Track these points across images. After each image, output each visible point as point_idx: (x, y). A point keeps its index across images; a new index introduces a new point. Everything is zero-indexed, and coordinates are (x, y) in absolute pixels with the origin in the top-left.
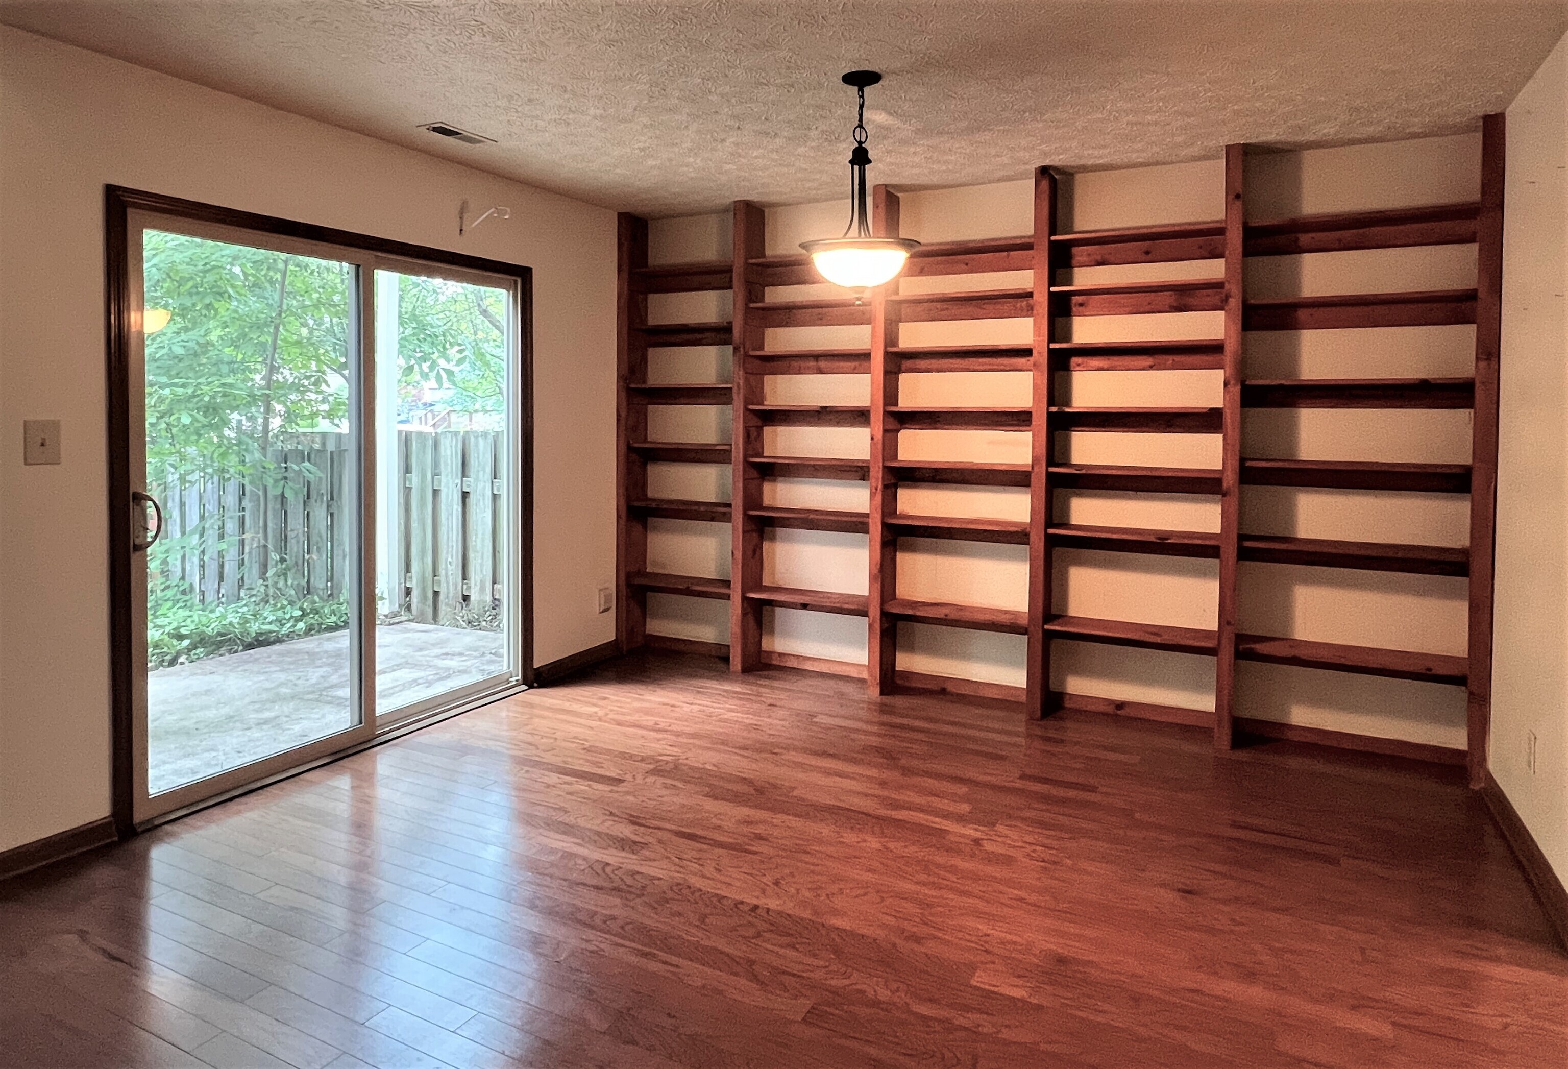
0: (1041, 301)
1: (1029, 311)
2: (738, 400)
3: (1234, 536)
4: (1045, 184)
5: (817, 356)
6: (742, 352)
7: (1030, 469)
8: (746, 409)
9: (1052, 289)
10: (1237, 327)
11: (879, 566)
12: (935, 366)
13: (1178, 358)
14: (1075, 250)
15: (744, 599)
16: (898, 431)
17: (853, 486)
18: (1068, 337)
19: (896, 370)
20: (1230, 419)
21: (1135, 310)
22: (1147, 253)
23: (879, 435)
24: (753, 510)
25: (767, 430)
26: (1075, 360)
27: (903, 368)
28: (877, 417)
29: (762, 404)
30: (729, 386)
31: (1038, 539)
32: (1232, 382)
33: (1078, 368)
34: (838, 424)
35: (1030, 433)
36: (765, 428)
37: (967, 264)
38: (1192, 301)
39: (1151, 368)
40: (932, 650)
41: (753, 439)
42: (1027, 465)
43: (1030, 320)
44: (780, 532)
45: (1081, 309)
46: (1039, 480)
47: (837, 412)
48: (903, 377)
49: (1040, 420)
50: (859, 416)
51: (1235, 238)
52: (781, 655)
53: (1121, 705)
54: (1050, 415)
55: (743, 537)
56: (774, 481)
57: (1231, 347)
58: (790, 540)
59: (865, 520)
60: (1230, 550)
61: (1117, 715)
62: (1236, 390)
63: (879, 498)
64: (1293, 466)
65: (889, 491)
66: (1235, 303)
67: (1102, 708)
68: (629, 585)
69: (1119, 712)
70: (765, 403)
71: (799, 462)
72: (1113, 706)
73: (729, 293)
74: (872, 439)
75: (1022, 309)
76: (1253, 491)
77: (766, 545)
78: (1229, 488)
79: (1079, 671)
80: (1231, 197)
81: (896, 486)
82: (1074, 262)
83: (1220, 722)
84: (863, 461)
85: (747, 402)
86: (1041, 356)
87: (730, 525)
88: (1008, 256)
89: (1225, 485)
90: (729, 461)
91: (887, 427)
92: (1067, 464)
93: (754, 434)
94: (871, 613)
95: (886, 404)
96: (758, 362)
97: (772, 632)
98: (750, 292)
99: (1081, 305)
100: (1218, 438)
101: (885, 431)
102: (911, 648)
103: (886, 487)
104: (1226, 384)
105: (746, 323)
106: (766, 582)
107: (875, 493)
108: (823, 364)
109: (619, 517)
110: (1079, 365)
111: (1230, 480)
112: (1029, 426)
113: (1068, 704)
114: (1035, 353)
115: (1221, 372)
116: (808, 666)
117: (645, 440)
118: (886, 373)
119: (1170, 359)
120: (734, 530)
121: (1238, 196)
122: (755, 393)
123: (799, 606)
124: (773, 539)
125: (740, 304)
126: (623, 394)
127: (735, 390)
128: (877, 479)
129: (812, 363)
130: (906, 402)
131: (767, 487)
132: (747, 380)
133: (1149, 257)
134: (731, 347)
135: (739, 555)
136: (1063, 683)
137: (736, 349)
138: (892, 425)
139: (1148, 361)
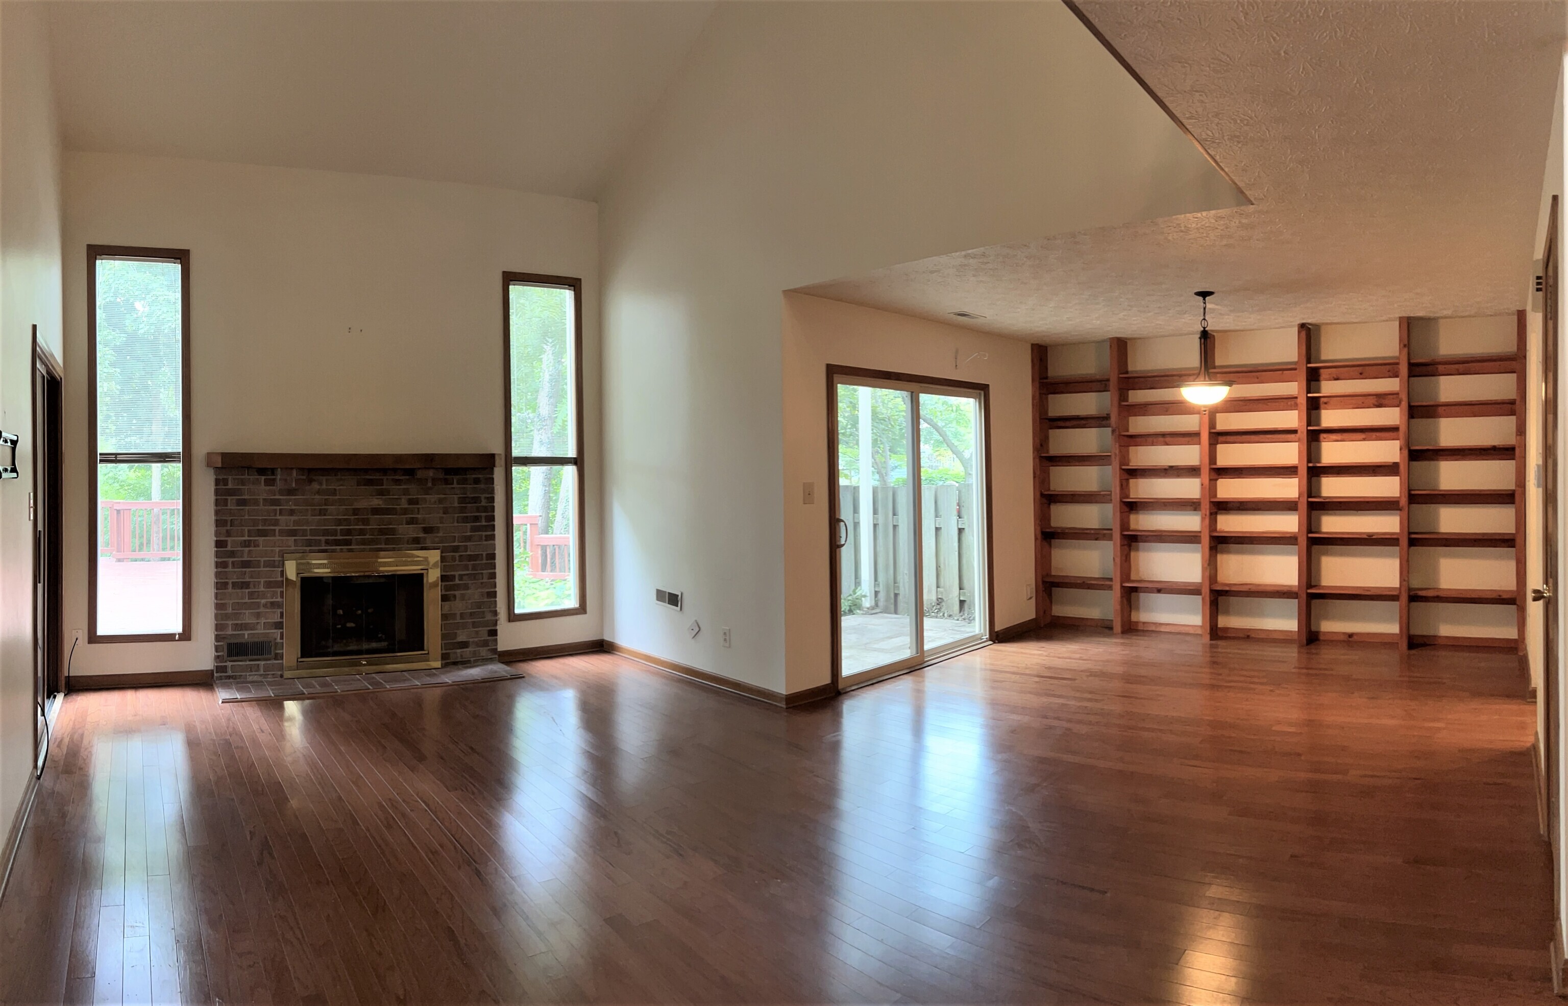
0: (1302, 401)
1: (1295, 407)
2: (1116, 463)
3: (1406, 533)
4: (1304, 333)
5: (1164, 435)
6: (1117, 433)
7: (1297, 500)
8: (1121, 469)
9: (1309, 395)
10: (1406, 417)
11: (1208, 562)
12: (1238, 440)
13: (1378, 434)
14: (1322, 371)
15: (1122, 587)
16: (1216, 480)
17: (1189, 515)
18: (1318, 423)
19: (1215, 443)
20: (1403, 468)
21: (1355, 406)
22: (1361, 374)
23: (1207, 481)
24: (1125, 531)
25: (1132, 481)
26: (1323, 436)
27: (1219, 441)
28: (1205, 472)
29: (1128, 465)
30: (1109, 454)
31: (1303, 541)
32: (1403, 447)
33: (1325, 440)
34: (1178, 476)
35: (1297, 479)
36: (1131, 481)
37: (1258, 378)
38: (1384, 402)
39: (1364, 440)
40: (1240, 613)
41: (1124, 487)
42: (1296, 498)
43: (1297, 412)
44: (1141, 545)
45: (1326, 405)
46: (1303, 506)
47: (1178, 469)
48: (1219, 447)
49: (1303, 471)
50: (1192, 471)
51: (1404, 369)
52: (1144, 623)
53: (1351, 635)
54: (1309, 468)
55: (1121, 549)
56: (1137, 513)
57: (1403, 429)
58: (1149, 550)
59: (1199, 534)
60: (1404, 542)
61: (1349, 641)
62: (1406, 452)
63: (1207, 521)
64: (1436, 492)
65: (1213, 516)
66: (1405, 404)
67: (1342, 638)
68: (1044, 582)
69: (1350, 639)
70: (1131, 464)
71: (1155, 500)
72: (1347, 636)
73: (1107, 395)
74: (1202, 485)
75: (1291, 406)
76: (1414, 507)
77: (1133, 554)
78: (1402, 507)
79: (1327, 618)
80: (1402, 345)
81: (1216, 513)
82: (1322, 378)
83: (1401, 637)
84: (1197, 499)
85: (1121, 464)
86: (1303, 434)
87: (1112, 542)
88: (1282, 373)
89: (1401, 505)
90: (1110, 501)
91: (1211, 478)
92: (1320, 497)
93: (1124, 483)
94: (1203, 591)
95: (1210, 464)
96: (1126, 439)
97: (1138, 609)
98: (1121, 396)
99: (1326, 403)
100: (1398, 478)
101: (1210, 480)
102: (1227, 612)
103: (1211, 514)
104: (1401, 449)
105: (1119, 415)
106: (1133, 577)
107: (1205, 518)
108: (1168, 439)
109: (1036, 539)
110: (1325, 438)
111: (1404, 502)
112: (1297, 474)
113: (1322, 638)
114: (1299, 431)
115: (1398, 442)
116: (1163, 629)
117: (1049, 490)
118: (1210, 444)
119: (1374, 435)
120: (1115, 544)
121: (1405, 346)
122: (1124, 459)
123: (1156, 590)
124: (1137, 550)
125: (1116, 403)
126: (1037, 460)
127: (1113, 457)
128: (1206, 509)
129: (1161, 439)
130: (1221, 462)
131: (1133, 517)
132: (1120, 451)
133: (1362, 376)
134: (1110, 429)
135: (1118, 560)
136: (1319, 625)
137: (1113, 431)
138: (1214, 476)
139: (1362, 436)
